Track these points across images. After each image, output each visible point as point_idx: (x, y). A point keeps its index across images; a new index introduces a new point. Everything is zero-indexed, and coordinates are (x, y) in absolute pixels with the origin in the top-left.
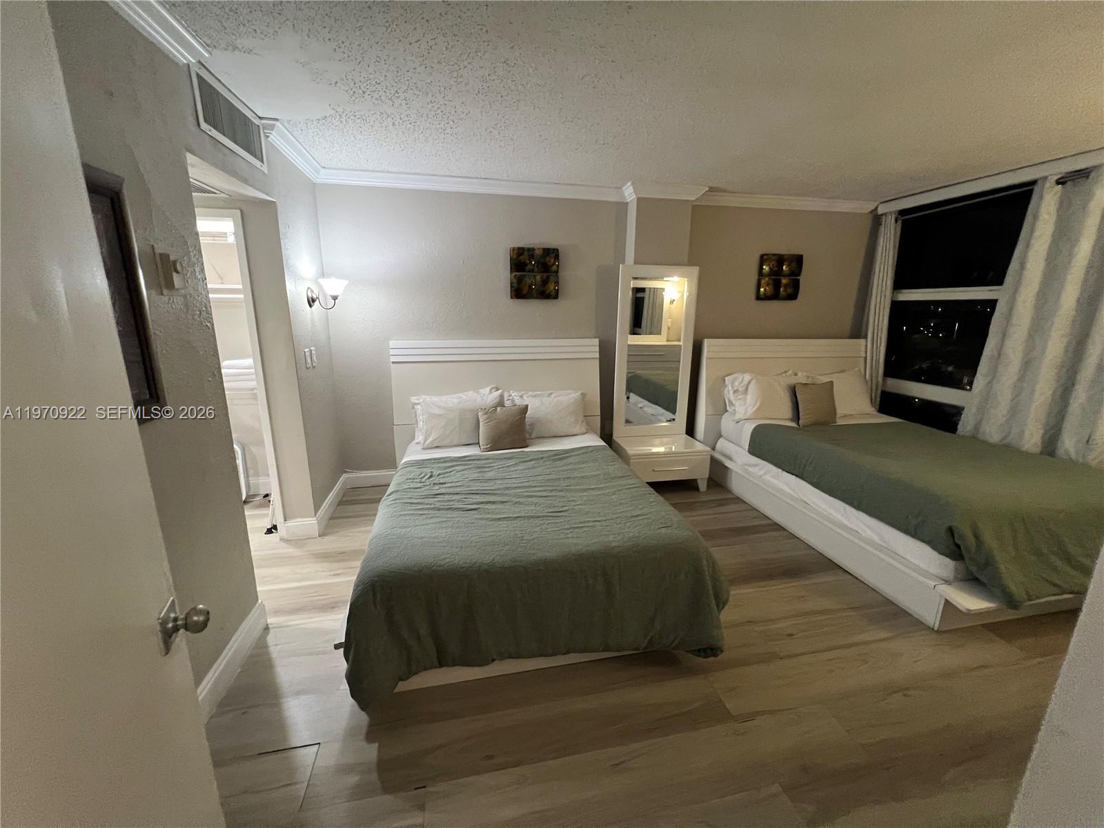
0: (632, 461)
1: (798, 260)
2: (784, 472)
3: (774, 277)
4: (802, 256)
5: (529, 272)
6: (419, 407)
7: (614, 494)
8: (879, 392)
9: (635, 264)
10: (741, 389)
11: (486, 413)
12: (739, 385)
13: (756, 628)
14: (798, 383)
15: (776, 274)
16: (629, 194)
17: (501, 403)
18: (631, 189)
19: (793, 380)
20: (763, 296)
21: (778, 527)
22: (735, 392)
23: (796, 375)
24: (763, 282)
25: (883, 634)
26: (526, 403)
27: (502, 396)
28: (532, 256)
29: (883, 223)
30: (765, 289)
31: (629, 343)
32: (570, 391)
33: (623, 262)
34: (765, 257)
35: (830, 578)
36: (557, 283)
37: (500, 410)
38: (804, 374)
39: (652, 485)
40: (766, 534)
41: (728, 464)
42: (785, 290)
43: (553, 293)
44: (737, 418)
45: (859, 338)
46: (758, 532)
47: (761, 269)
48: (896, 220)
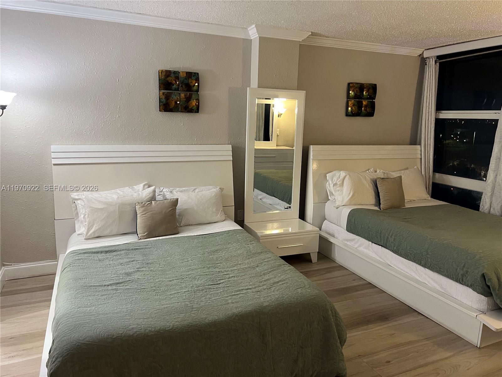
0: (261, 241)
1: (373, 88)
2: (373, 244)
3: (358, 100)
4: (376, 85)
5: (175, 90)
6: (79, 202)
7: (257, 266)
8: (431, 183)
9: (258, 87)
10: (338, 183)
11: (142, 207)
12: (337, 180)
13: (365, 360)
14: (378, 178)
15: (358, 97)
16: (253, 33)
17: (153, 198)
18: (255, 30)
19: (375, 176)
20: (350, 114)
21: (370, 285)
22: (335, 185)
23: (376, 172)
24: (350, 103)
25: (448, 354)
26: (175, 197)
27: (154, 191)
28: (177, 78)
29: (428, 64)
30: (352, 108)
31: (256, 147)
32: (211, 187)
33: (249, 86)
34: (351, 85)
35: (409, 319)
36: (198, 100)
37: (155, 203)
38: (381, 171)
39: (283, 258)
40: (363, 292)
41: (332, 240)
42: (365, 110)
43: (195, 108)
44: (337, 205)
45: (416, 145)
46: (357, 291)
47: (348, 93)
48: (436, 63)
